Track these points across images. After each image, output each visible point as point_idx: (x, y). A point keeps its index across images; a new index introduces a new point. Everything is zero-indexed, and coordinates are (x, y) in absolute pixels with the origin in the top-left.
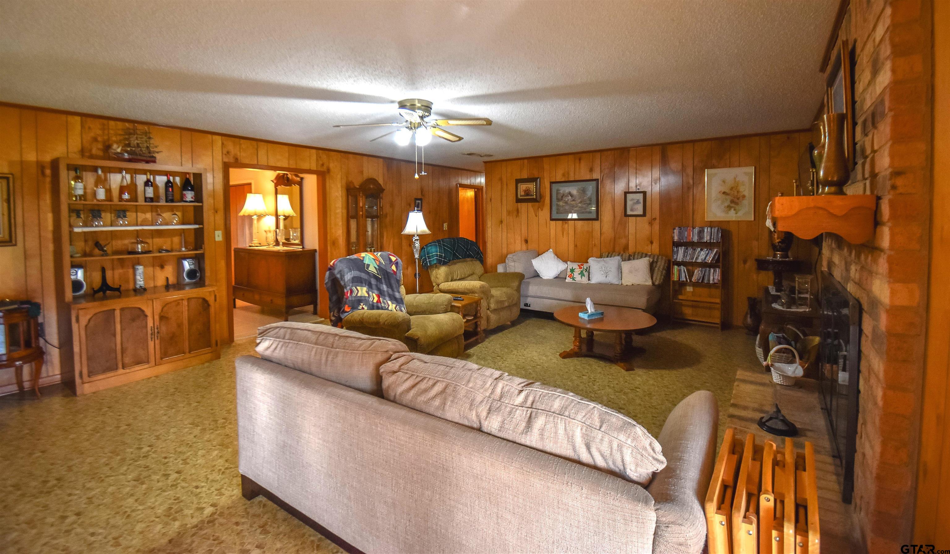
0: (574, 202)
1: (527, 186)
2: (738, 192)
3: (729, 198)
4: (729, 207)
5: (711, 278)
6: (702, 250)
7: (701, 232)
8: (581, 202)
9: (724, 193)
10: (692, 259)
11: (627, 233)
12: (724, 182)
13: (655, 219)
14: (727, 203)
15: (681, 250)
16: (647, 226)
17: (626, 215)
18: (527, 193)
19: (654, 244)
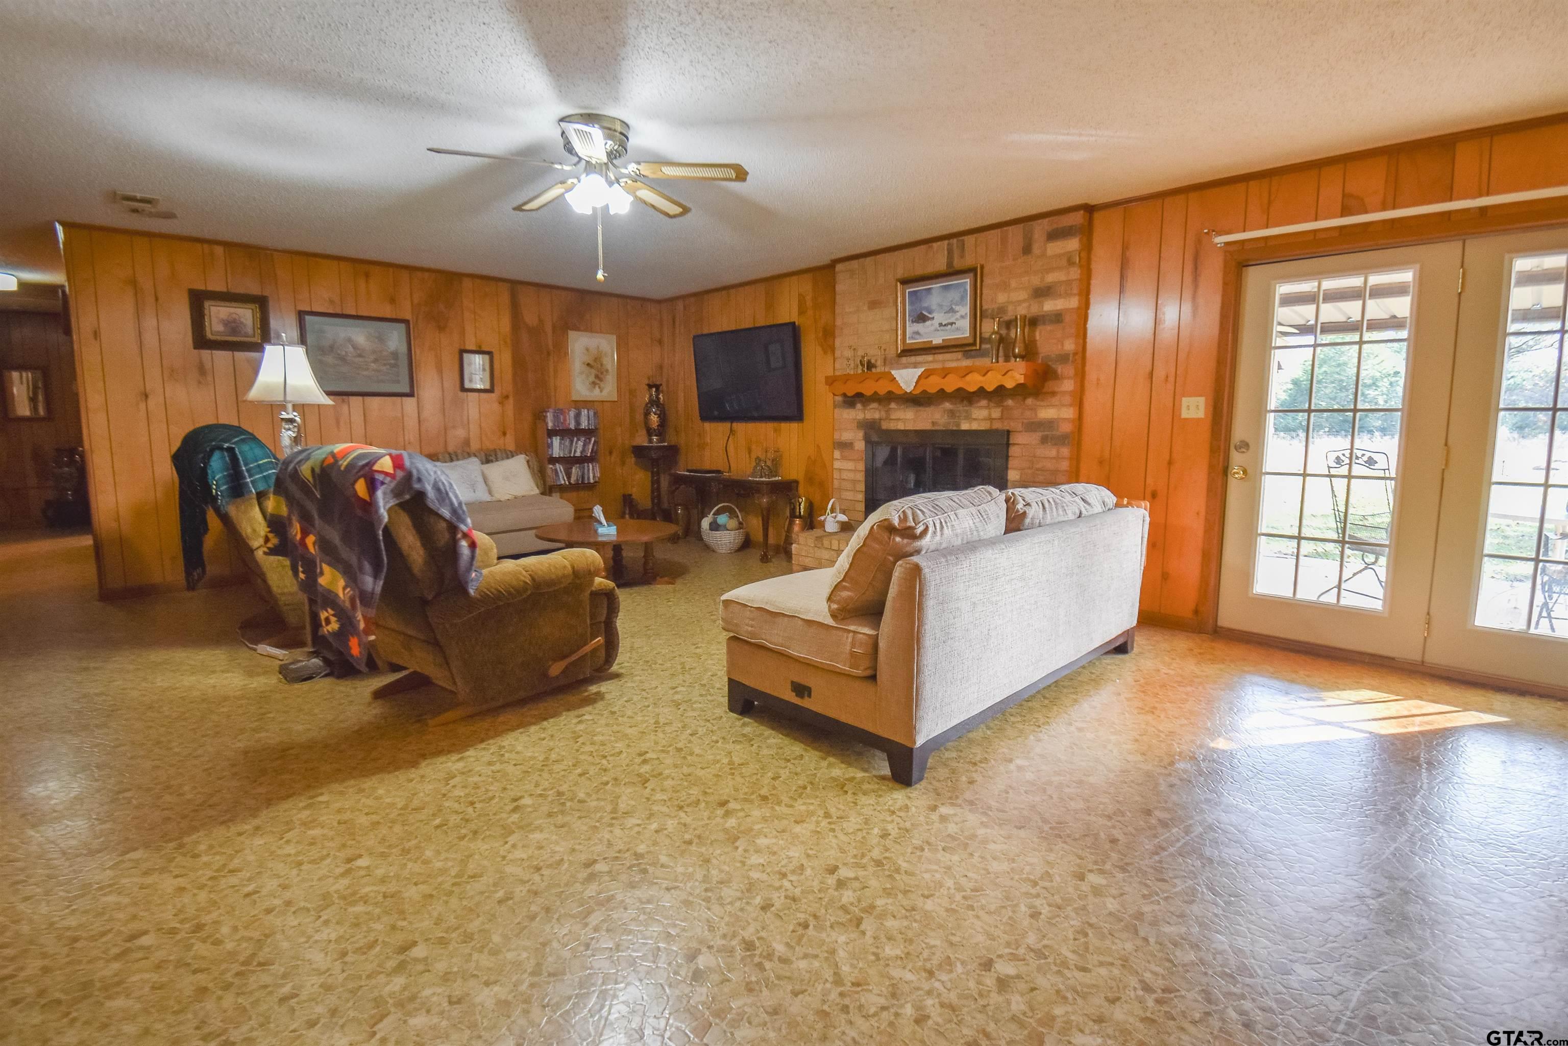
0: (361, 359)
1: (232, 310)
2: (602, 365)
3: (593, 372)
4: (594, 383)
5: (591, 475)
6: (578, 440)
7: (578, 416)
8: (376, 361)
9: (588, 364)
10: (570, 452)
11: (465, 418)
12: (587, 350)
13: (507, 397)
14: (592, 378)
15: (556, 441)
16: (496, 407)
17: (463, 389)
18: (233, 326)
19: (508, 436)
